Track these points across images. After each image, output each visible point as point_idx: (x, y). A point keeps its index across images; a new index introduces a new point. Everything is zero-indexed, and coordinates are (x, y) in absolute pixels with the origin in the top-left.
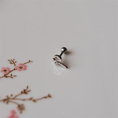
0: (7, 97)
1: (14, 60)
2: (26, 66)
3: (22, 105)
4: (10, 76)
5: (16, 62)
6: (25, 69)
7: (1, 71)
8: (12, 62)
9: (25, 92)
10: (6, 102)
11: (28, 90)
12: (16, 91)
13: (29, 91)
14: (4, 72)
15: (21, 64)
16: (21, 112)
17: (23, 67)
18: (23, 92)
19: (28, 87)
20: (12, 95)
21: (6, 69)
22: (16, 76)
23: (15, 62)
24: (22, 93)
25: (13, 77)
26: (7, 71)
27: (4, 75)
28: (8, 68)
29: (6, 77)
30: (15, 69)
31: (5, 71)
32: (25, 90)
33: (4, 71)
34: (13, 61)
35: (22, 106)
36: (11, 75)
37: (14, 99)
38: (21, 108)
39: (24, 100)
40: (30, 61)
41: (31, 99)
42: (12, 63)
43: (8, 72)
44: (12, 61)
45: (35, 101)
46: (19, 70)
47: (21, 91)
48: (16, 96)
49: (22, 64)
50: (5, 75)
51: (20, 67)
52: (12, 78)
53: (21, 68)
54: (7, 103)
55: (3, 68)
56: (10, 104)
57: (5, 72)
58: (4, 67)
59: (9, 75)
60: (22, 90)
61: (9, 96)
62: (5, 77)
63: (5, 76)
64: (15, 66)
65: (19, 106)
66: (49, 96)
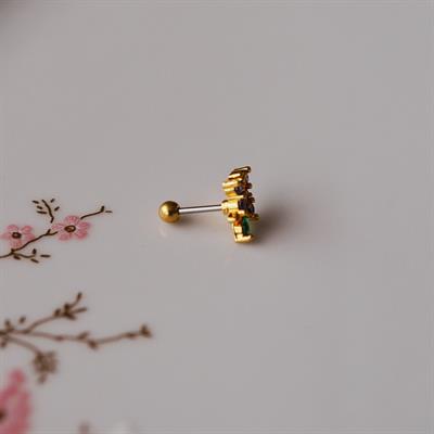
0: (8, 323)
1: (52, 201)
2: (87, 225)
3: (51, 355)
4: (30, 253)
5: (56, 209)
6: (83, 235)
7: (4, 237)
8: (46, 208)
9: (67, 312)
11: (81, 305)
13: (83, 310)
14: (14, 240)
15: (72, 218)
16: (42, 380)
17: (77, 227)
18: (63, 310)
19: (79, 296)
20: (22, 320)
21: (20, 232)
22: (47, 256)
23: (53, 210)
24: (57, 314)
25: (37, 258)
26: (23, 237)
27: (10, 251)
28: (29, 229)
29: (17, 257)
30: (48, 234)
31: (17, 236)
32: (67, 307)
33: (14, 237)
34: (49, 204)
35: (49, 360)
36: (35, 251)
37: (26, 332)
38: (45, 364)
39: (60, 338)
40: (103, 209)
41: (82, 337)
42: (45, 213)
43: (24, 239)
44: (47, 205)
45: (93, 344)
46: (61, 239)
47: (56, 308)
48: (36, 324)
49: (76, 218)
50: (13, 250)
51: (66, 229)
52: (35, 261)
53: (70, 229)
54: (4, 345)
55: (11, 227)
56: (11, 347)
57: (16, 240)
58: (16, 223)
59: (28, 251)
60: (60, 305)
61: (15, 322)
62: (12, 257)
63: (14, 254)
64: (52, 221)
65: (40, 358)
66: (145, 332)
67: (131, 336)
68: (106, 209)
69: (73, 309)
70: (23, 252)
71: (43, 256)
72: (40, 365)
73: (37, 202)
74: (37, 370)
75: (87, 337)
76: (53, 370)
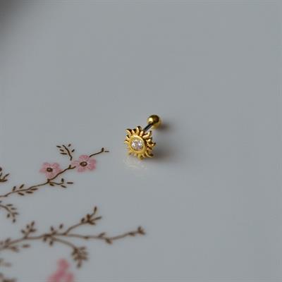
0: (52, 229)
1: (70, 145)
2: (94, 161)
3: (83, 248)
4: (60, 182)
5: (73, 151)
6: (93, 168)
7: (41, 171)
9: (89, 220)
10: (49, 240)
11: (97, 215)
12: (71, 218)
13: (99, 218)
14: (48, 173)
15: (84, 156)
16: (79, 265)
17: (88, 163)
18: (86, 219)
19: (95, 209)
20: (61, 226)
21: (52, 167)
22: (72, 183)
23: (70, 152)
24: (83, 220)
25: (65, 184)
26: (54, 171)
27: (47, 181)
28: (57, 165)
29: (52, 185)
30: (70, 168)
31: (50, 170)
32: (89, 216)
33: (48, 171)
35: (81, 251)
36: (63, 180)
37: (65, 234)
38: (79, 255)
39: (87, 238)
40: (103, 149)
41: (101, 236)
42: (66, 154)
44: (67, 149)
45: (108, 241)
46: (79, 171)
47: (82, 218)
48: (70, 229)
49: (87, 157)
50: (49, 180)
51: (81, 164)
52: (64, 187)
53: (83, 164)
54: (51, 243)
55: (45, 164)
56: (56, 244)
57: (50, 173)
59: (58, 180)
60: (84, 216)
61: (56, 228)
62: (48, 184)
63: (50, 182)
64: (71, 159)
65: (76, 251)
66: (140, 231)
67: (132, 234)
69: (93, 218)
70: (55, 181)
71: (69, 183)
72: (76, 255)
73: (60, 147)
74: (76, 259)
75: (104, 236)
76: (85, 259)
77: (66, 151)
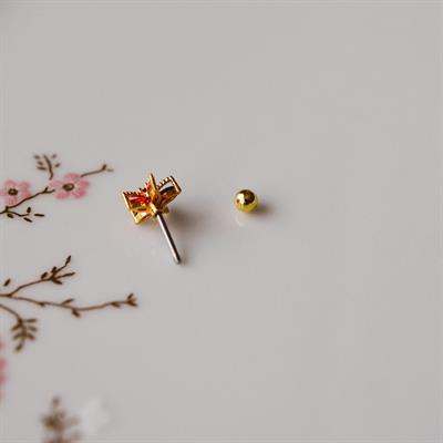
1: (54, 156)
2: (86, 184)
3: (32, 321)
5: (57, 165)
6: (82, 194)
9: (54, 277)
11: (69, 269)
13: (70, 275)
14: (9, 196)
15: (74, 176)
16: (19, 348)
17: (76, 186)
18: (50, 275)
19: (69, 258)
20: (7, 283)
22: (41, 216)
23: (53, 166)
24: (45, 275)
25: (31, 217)
26: (19, 194)
27: (4, 209)
28: (26, 186)
29: (10, 216)
30: (45, 191)
31: (13, 192)
32: (55, 270)
33: (10, 193)
34: (50, 159)
36: (29, 210)
37: (9, 296)
39: (42, 304)
40: (104, 168)
42: (45, 169)
43: (20, 197)
44: (48, 162)
45: (76, 312)
46: (60, 197)
48: (21, 287)
49: (77, 176)
50: (7, 208)
51: (64, 187)
52: (28, 220)
53: (68, 188)
55: (9, 182)
57: (12, 197)
59: (22, 210)
60: (48, 268)
62: (6, 214)
63: (8, 212)
64: (51, 179)
65: (20, 323)
66: (131, 302)
67: (115, 304)
68: (108, 167)
69: (60, 273)
70: (17, 210)
71: (36, 215)
72: (19, 331)
73: (37, 157)
74: (16, 337)
75: (71, 304)
76: (31, 337)
77: (47, 165)
